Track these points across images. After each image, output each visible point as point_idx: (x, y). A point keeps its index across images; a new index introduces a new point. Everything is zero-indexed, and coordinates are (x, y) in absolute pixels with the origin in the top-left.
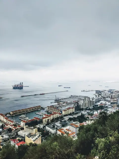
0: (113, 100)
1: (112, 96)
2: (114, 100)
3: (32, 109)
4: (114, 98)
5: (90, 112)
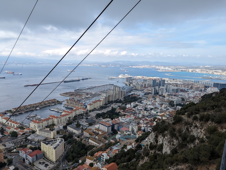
0: (147, 89)
5: (122, 105)
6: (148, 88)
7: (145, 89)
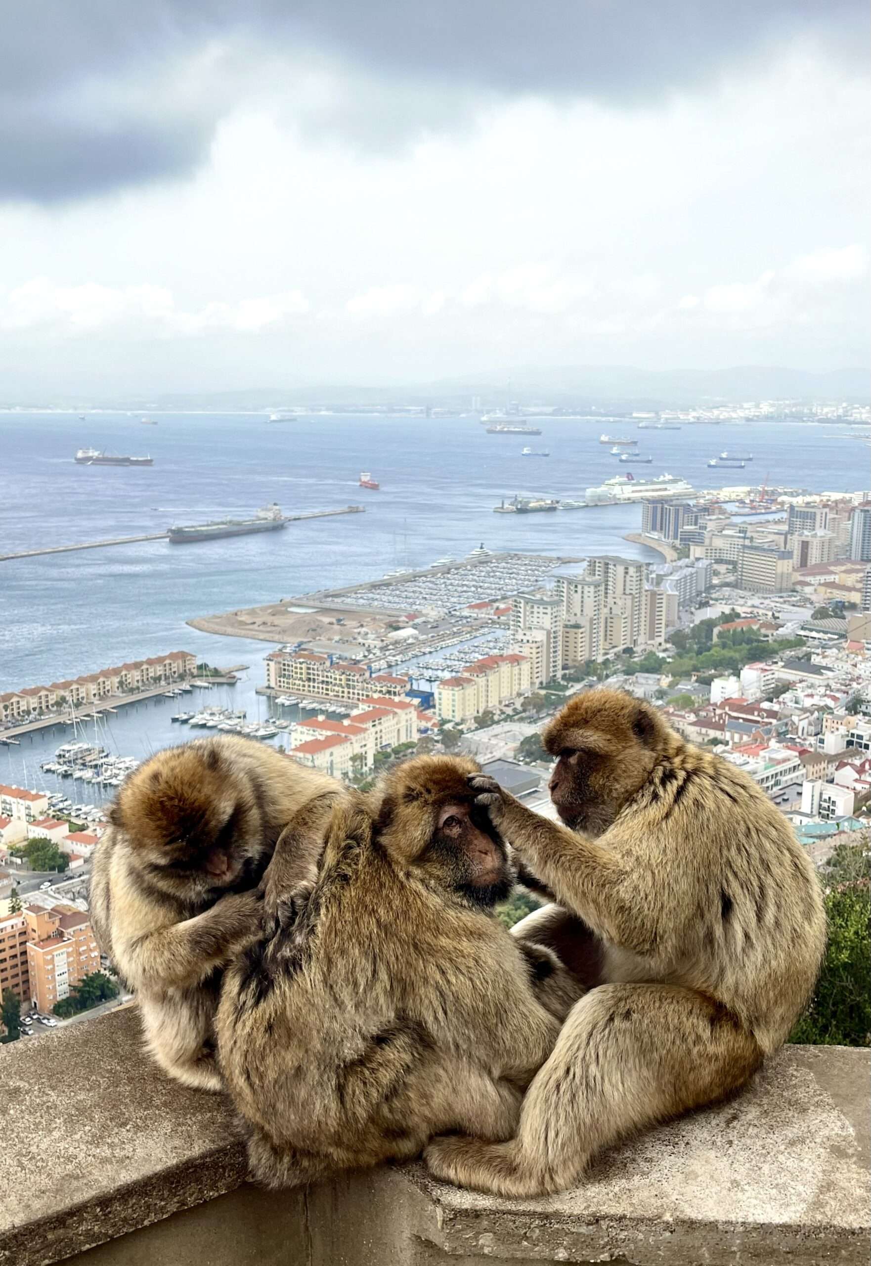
0: (822, 579)
1: (805, 545)
2: (830, 578)
3: (116, 680)
4: (822, 570)
5: (672, 685)
6: (832, 568)
7: (808, 579)
